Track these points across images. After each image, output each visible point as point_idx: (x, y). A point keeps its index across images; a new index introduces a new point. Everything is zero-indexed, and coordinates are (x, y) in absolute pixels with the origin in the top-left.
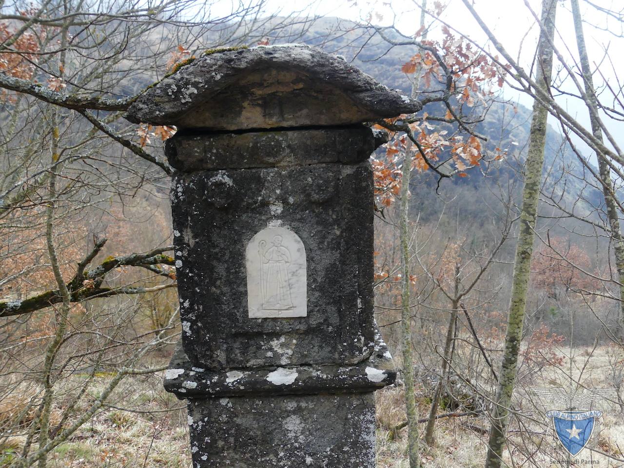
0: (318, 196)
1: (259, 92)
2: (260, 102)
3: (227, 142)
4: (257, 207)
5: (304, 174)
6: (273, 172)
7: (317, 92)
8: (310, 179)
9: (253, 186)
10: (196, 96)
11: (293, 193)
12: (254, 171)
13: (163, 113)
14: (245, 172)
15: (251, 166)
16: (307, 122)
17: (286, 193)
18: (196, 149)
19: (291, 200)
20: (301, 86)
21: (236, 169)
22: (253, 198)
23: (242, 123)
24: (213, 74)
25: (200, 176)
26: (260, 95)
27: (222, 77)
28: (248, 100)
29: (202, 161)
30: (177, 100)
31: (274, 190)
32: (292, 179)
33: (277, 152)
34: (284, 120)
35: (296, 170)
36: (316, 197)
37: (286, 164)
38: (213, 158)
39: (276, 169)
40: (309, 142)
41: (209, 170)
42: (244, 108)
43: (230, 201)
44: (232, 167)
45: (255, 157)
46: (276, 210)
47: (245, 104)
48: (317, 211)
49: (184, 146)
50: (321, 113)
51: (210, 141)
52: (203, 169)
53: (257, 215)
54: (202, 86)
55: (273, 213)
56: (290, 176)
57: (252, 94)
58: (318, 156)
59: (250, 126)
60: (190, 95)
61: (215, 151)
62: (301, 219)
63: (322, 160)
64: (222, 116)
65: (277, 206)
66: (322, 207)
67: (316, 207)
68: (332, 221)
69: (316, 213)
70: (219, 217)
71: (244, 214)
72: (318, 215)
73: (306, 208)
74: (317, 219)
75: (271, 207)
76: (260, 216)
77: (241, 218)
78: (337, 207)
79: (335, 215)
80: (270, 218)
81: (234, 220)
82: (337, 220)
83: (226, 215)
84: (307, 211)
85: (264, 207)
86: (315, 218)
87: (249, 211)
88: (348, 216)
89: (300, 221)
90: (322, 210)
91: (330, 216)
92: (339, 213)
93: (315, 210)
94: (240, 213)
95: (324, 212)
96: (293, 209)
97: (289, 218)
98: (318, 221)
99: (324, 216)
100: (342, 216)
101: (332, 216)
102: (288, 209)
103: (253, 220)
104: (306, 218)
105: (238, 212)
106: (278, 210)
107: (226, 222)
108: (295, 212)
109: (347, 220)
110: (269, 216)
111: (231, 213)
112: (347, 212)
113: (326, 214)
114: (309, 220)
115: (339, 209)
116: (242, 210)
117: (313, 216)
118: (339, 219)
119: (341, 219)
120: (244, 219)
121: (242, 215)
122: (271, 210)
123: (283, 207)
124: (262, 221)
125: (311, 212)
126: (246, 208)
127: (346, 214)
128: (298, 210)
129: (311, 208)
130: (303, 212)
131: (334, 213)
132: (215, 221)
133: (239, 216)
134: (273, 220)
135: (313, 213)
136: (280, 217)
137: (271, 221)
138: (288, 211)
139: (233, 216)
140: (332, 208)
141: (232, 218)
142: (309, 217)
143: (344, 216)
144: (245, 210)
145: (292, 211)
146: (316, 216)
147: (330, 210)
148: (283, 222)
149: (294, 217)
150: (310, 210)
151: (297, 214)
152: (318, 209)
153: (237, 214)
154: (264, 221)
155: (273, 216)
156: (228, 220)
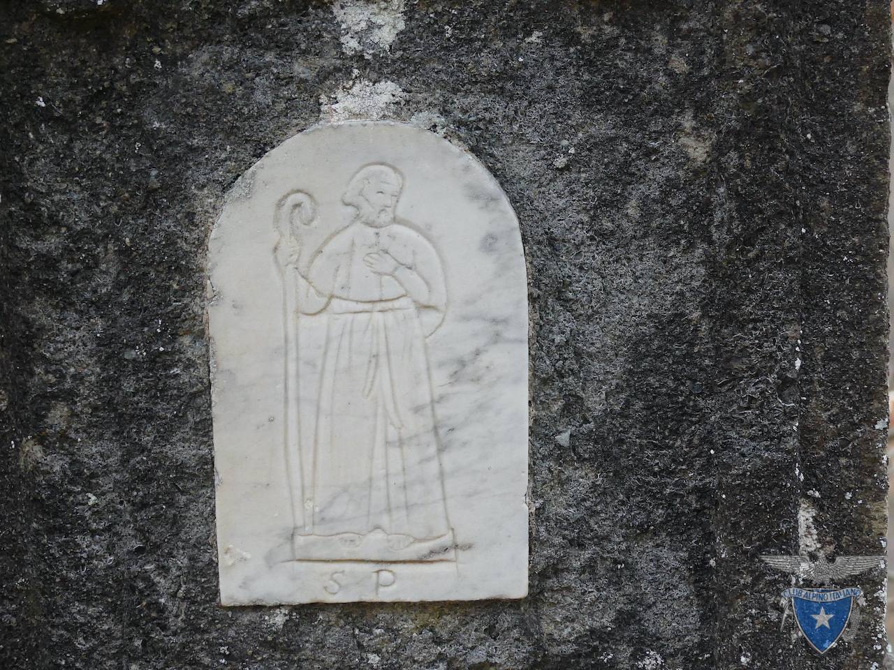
4: (266, 14)
48: (586, 34)
53: (270, 57)
55: (350, 44)
65: (375, 6)
66: (612, 9)
67: (581, 12)
68: (666, 87)
69: (584, 46)
70: (61, 65)
71: (196, 47)
72: (593, 54)
73: (527, 16)
74: (586, 77)
75: (342, 12)
76: (282, 58)
77: (180, 70)
78: (694, 13)
79: (682, 54)
80: (337, 70)
81: (142, 82)
82: (693, 83)
83: (100, 53)
84: (536, 33)
85: (306, 8)
86: (576, 74)
87: (224, 35)
88: (752, 63)
89: (499, 85)
90: (617, 32)
91: (654, 60)
92: (706, 46)
93: (579, 29)
94: (173, 42)
95: (623, 41)
96: (460, 23)
97: (437, 73)
98: (592, 88)
99: (626, 61)
100: (723, 62)
101: (667, 63)
102: (432, 21)
103: (248, 84)
104: (527, 74)
105: (164, 36)
106: (380, 27)
107: (99, 91)
108: (471, 41)
109: (747, 83)
110: (333, 61)
111: (125, 39)
112: (749, 42)
113: (637, 51)
114: (544, 84)
115: (704, 24)
116: (184, 25)
117: (566, 59)
118: (705, 78)
119: (718, 77)
120: (196, 74)
121: (184, 56)
122: (344, 26)
123: (405, 13)
124: (293, 87)
125: (557, 42)
126: (206, 16)
127: (742, 52)
128: (487, 27)
129: (556, 19)
130: (514, 39)
131: (679, 46)
132: (41, 86)
133: (170, 62)
134: (351, 83)
135: (567, 45)
136: (388, 65)
137: (341, 87)
138: (434, 35)
139: (138, 60)
140: (669, 16)
141: (131, 71)
142: (547, 65)
143: (733, 62)
144: (200, 29)
145: (453, 35)
146: (583, 59)
147: (658, 28)
148: (404, 90)
149: (466, 65)
150: (550, 27)
151: (480, 50)
152: (593, 25)
153: (157, 50)
154: (306, 90)
155: (352, 58)
156: (112, 83)
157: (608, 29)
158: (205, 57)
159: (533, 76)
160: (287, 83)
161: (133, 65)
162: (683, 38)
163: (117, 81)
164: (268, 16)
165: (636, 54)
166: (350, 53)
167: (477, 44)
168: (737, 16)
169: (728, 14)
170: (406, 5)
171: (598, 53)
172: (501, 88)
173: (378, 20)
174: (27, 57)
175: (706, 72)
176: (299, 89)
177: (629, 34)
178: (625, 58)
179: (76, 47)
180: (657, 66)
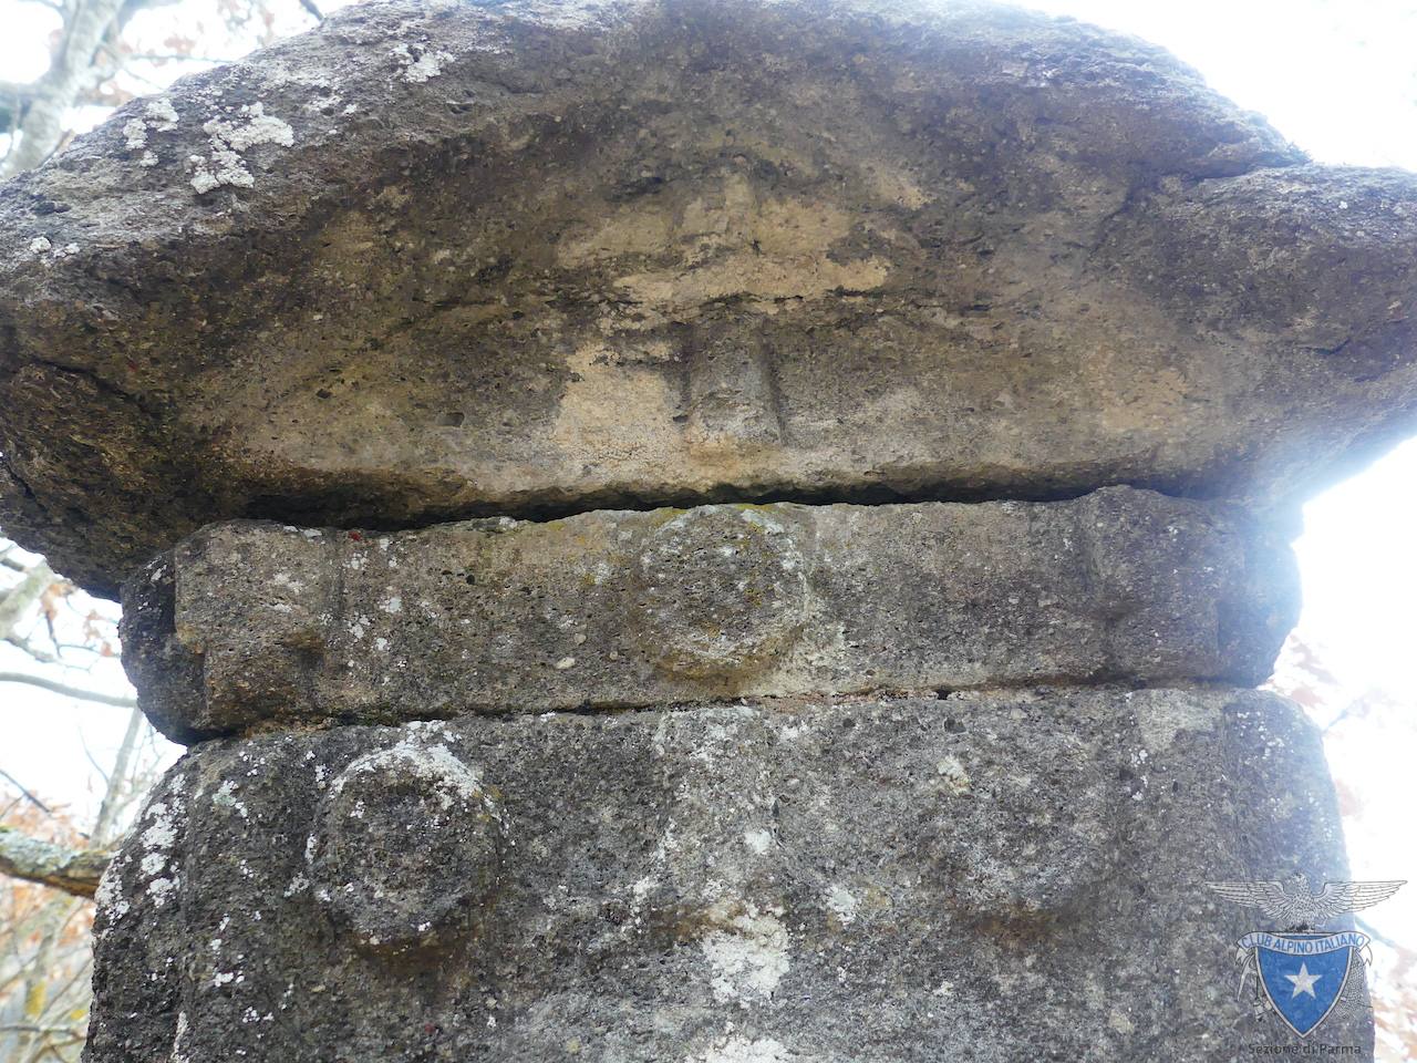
0: (1010, 874)
1: (654, 291)
2: (661, 350)
3: (468, 556)
4: (622, 950)
5: (915, 742)
6: (726, 724)
7: (963, 311)
8: (952, 766)
9: (606, 814)
10: (289, 160)
11: (849, 862)
12: (611, 722)
13: (73, 248)
14: (562, 729)
15: (596, 699)
16: (915, 454)
17: (809, 858)
18: (281, 579)
19: (842, 902)
20: (873, 274)
21: (505, 714)
22: (599, 891)
23: (556, 458)
24: (401, 49)
25: (287, 748)
26: (662, 309)
27: (447, 71)
28: (598, 333)
29: (308, 653)
30: (172, 182)
31: (731, 833)
32: (845, 773)
33: (749, 601)
34: (788, 440)
35: (867, 720)
36: (1001, 877)
37: (801, 684)
38: (382, 643)
39: (746, 711)
40: (931, 562)
41: (347, 718)
42: (576, 379)
43: (448, 901)
44: (487, 698)
45: (625, 640)
46: (748, 968)
47: (582, 361)
48: (1005, 984)
49: (216, 558)
50: (988, 408)
51: (373, 549)
52: (318, 714)
53: (625, 1006)
54: (328, 112)
55: (723, 990)
56: (828, 755)
57: (623, 300)
58: (991, 641)
59: (604, 477)
60: (249, 154)
61: (393, 605)
62: (908, 1033)
63: (1015, 668)
64: (456, 418)
65: (753, 942)
66: (1036, 951)
67: (998, 956)
68: (1108, 1053)
69: (1004, 999)
70: (376, 1021)
71: (537, 998)
72: (1016, 1010)
73: (935, 959)
74: (1010, 1040)
75: (714, 948)
76: (640, 1008)
77: (517, 1028)
78: (1132, 956)
79: (1124, 1010)
80: (708, 1022)
81: (470, 1045)
82: (1141, 1047)
83: (423, 1008)
84: (946, 985)
85: (670, 944)
86: (998, 1036)
87: (570, 979)
88: (1216, 1011)
89: (907, 1045)
90: (1042, 980)
91: (1091, 1017)
92: (1151, 997)
93: (997, 978)
94: (512, 993)
95: (1050, 992)
96: (855, 963)
97: (829, 1028)
98: (1019, 1053)
99: (1056, 1018)
100: (1178, 1014)
101: (1106, 1020)
102: (822, 961)
103: (597, 1040)
104: (939, 1033)
105: (501, 985)
106: (759, 968)
107: (418, 1057)
108: (869, 987)
109: (1214, 1037)
110: (703, 1011)
111: (455, 989)
112: (1210, 983)
113: (1068, 1004)
114: (961, 1048)
115: (1146, 970)
116: (527, 969)
117: (983, 1018)
118: (1154, 1039)
119: (1174, 1034)
120: (535, 1030)
121: (523, 1011)
122: (715, 966)
123: (789, 952)
124: (652, 1045)
125: (972, 995)
126: (551, 955)
127: (1201, 997)
128: (887, 970)
129: (968, 965)
130: (919, 989)
131: (1118, 999)
132: (348, 1049)
133: (506, 1019)
134: (724, 1039)
135: (985, 998)
136: (769, 1018)
137: (711, 1045)
138: (825, 979)
139: (469, 1016)
140: (1103, 960)
141: (459, 1031)
142: (961, 1025)
143: (1192, 1011)
144: (543, 973)
145: (847, 979)
146: (1003, 1017)
147: (1091, 975)
148: (790, 1051)
149: (865, 1019)
150: (962, 976)
151: (881, 1000)
152: (1013, 972)
153: (491, 1002)
154: (668, 1049)
155: (725, 1007)
156: (434, 1046)
157: (1032, 977)
158: (548, 1009)
159: (946, 1037)
160: (646, 1040)
161: (461, 1023)
162: (1124, 987)
163: (440, 1043)
164: (624, 953)
165: (1068, 1009)
166: (723, 1001)
167: (878, 992)
168: (1190, 952)
169: (1177, 950)
170: (790, 941)
171: (1022, 1008)
172: (909, 1050)
173: (757, 960)
174: (335, 1010)
175: (1155, 1031)
176: (660, 1048)
177: (1058, 984)
178: (1055, 1014)
179: (396, 998)
180: (1095, 1025)
